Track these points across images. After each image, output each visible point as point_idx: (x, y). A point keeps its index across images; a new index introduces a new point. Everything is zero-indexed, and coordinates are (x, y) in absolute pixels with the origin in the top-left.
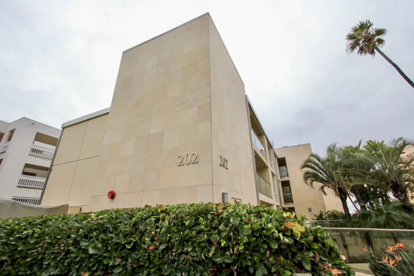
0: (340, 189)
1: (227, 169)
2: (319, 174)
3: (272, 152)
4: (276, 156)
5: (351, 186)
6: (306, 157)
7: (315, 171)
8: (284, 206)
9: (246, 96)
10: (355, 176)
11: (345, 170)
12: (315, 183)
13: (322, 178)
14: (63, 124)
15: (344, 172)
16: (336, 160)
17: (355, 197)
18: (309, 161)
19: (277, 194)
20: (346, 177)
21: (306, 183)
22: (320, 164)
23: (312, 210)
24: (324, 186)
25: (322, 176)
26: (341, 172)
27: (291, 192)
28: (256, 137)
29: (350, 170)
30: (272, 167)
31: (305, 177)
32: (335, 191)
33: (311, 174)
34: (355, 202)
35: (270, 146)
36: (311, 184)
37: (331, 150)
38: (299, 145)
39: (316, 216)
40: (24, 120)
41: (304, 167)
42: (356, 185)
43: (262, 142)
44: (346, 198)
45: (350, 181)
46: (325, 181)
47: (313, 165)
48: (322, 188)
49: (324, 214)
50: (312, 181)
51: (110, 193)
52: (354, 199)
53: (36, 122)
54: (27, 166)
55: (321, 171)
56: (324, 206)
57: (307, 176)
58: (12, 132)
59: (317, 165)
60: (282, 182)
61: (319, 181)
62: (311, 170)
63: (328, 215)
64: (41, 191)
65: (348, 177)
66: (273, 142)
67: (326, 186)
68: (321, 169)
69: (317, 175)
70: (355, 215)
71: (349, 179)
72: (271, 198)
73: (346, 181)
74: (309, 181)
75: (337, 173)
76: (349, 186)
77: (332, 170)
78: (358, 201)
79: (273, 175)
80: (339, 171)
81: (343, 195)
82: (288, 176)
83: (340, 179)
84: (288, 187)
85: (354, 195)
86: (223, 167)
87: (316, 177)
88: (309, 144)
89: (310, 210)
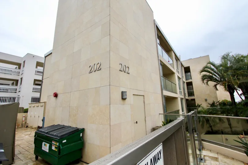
0: (229, 86)
1: (129, 74)
2: (214, 76)
3: (179, 63)
4: (182, 65)
5: (239, 83)
6: (204, 64)
7: (211, 74)
8: (187, 98)
9: (154, 20)
10: (243, 75)
11: (235, 72)
12: (210, 82)
13: (216, 78)
14: (45, 55)
15: (234, 73)
16: (228, 66)
17: (241, 91)
18: (206, 67)
19: (182, 91)
20: (235, 77)
21: (203, 82)
22: (215, 69)
23: (208, 100)
24: (217, 85)
25: (216, 77)
26: (231, 73)
27: (193, 89)
28: (164, 52)
29: (239, 72)
30: (178, 73)
31: (202, 79)
32: (225, 87)
33: (208, 76)
34: (241, 94)
35: (177, 59)
36: (207, 83)
37: (224, 58)
38: (200, 57)
39: (209, 104)
40: (28, 54)
41: (202, 71)
42: (243, 83)
43: (170, 56)
44: (234, 92)
45: (239, 79)
46: (218, 81)
47: (209, 70)
48: (215, 86)
49: (215, 103)
50: (208, 81)
51: (54, 93)
52: (240, 92)
53: (35, 55)
54: (35, 80)
55: (215, 74)
56: (217, 98)
57: (204, 78)
58: (24, 62)
59: (212, 70)
60: (187, 83)
61: (213, 81)
62: (208, 74)
63: (219, 103)
64: (39, 93)
65: (237, 76)
66: (180, 56)
67: (219, 84)
68: (215, 72)
69: (212, 77)
70: (240, 103)
71: (238, 78)
72: (176, 93)
73: (235, 80)
74: (205, 81)
75: (228, 75)
76: (237, 83)
77: (224, 73)
78: (244, 94)
79: (179, 78)
80: (229, 73)
81: (231, 90)
82: (191, 79)
83: (230, 78)
84: (191, 86)
85: (240, 90)
86: (123, 72)
87: (211, 78)
88: (208, 56)
89: (206, 100)
